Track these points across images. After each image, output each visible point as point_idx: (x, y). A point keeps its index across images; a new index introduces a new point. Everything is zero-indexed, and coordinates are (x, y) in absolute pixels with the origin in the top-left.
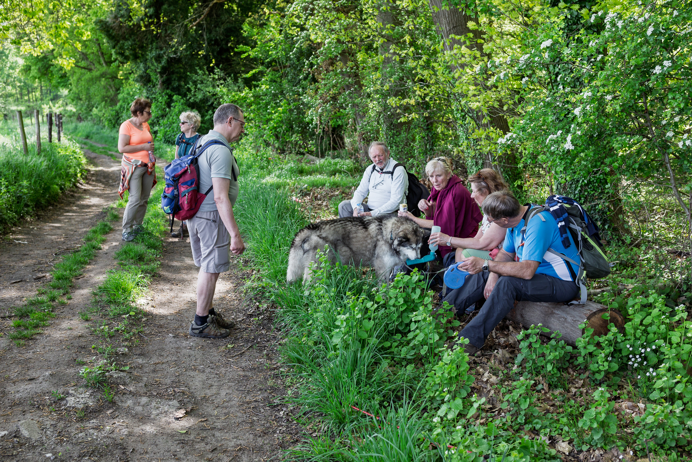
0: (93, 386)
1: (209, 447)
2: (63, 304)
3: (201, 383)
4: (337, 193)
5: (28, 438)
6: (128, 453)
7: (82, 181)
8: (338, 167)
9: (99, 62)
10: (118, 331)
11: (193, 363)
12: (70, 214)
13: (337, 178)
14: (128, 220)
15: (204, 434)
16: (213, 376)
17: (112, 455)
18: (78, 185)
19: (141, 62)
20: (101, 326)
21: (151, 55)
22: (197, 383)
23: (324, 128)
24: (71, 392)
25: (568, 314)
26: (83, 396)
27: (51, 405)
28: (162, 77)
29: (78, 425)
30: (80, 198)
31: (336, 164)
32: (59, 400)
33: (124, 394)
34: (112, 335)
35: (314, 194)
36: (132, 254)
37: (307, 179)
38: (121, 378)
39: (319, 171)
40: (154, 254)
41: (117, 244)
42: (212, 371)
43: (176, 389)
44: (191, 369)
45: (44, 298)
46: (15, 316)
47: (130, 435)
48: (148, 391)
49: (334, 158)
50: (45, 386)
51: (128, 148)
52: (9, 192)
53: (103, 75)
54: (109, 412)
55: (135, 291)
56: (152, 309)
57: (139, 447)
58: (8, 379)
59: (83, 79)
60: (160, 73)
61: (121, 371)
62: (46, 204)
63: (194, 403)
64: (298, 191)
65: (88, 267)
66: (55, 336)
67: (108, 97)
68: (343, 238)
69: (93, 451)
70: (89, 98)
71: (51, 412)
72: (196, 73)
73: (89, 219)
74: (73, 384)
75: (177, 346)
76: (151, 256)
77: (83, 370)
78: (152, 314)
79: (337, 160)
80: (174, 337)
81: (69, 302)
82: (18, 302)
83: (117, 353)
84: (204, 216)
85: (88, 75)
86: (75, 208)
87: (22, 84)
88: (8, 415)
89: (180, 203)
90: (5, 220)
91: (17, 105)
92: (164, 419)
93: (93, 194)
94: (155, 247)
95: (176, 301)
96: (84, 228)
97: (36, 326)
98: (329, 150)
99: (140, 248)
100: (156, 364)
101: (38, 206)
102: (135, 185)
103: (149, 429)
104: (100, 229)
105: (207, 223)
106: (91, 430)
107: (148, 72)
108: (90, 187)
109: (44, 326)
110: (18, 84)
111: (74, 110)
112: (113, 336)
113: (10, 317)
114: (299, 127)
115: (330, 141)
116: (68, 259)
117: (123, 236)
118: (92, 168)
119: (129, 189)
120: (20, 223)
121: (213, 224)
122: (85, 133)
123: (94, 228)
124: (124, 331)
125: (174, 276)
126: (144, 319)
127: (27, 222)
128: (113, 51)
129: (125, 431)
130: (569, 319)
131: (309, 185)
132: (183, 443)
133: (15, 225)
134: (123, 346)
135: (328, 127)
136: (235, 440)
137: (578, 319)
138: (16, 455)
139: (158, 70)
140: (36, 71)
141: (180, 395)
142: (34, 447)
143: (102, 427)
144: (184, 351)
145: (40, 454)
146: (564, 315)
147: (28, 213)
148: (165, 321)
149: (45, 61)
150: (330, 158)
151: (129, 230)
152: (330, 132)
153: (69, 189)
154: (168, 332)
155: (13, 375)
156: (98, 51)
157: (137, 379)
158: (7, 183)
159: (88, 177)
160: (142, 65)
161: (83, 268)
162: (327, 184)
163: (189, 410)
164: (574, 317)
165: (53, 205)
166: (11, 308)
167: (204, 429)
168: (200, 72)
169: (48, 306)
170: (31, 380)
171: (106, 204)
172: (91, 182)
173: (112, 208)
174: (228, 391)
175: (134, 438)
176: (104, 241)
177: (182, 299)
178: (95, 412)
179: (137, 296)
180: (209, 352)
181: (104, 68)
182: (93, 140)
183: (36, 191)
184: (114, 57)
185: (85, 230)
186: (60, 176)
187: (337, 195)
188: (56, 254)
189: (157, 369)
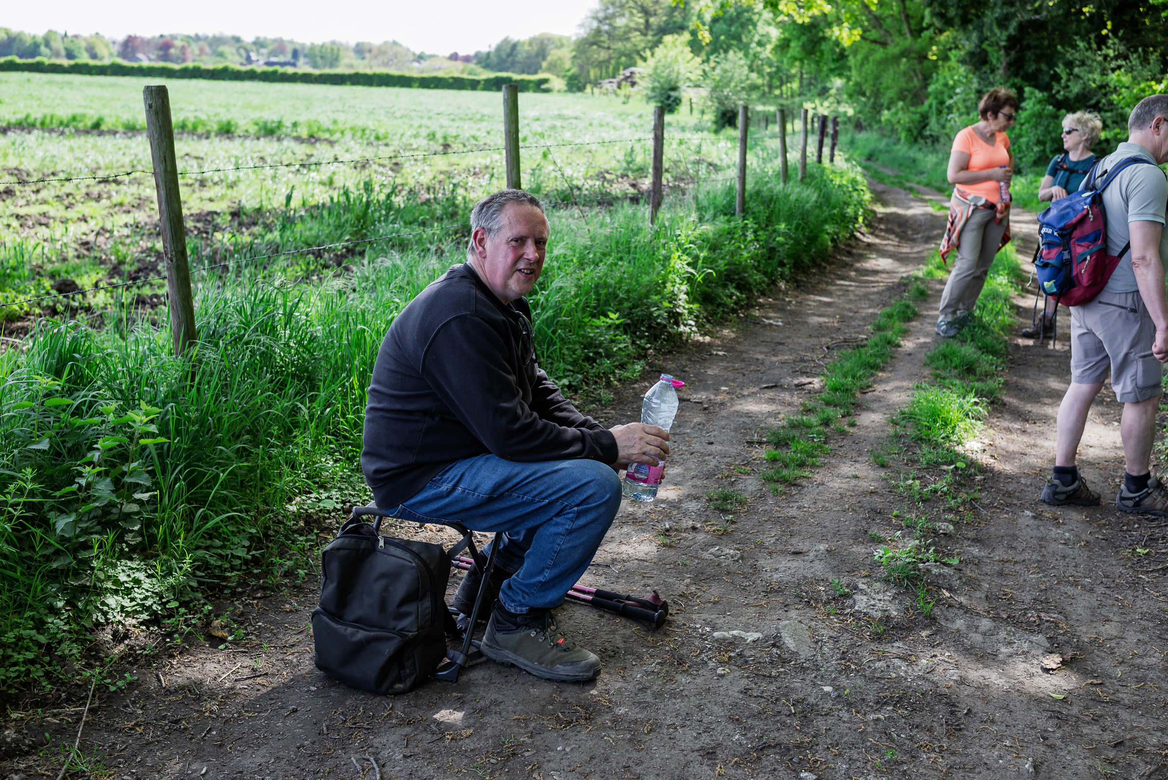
0: (898, 583)
1: (1107, 736)
2: (843, 433)
3: (1088, 611)
5: (793, 653)
6: (959, 715)
7: (864, 229)
9: (900, 32)
10: (936, 491)
11: (1071, 570)
12: (847, 283)
14: (951, 300)
15: (1098, 710)
16: (1110, 602)
17: (932, 711)
18: (858, 235)
19: (974, 29)
20: (906, 479)
21: (991, 16)
22: (1080, 610)
24: (861, 586)
26: (880, 596)
27: (828, 602)
28: (1008, 54)
29: (872, 646)
30: (861, 257)
32: (841, 596)
33: (950, 606)
34: (925, 497)
36: (956, 361)
38: (944, 577)
40: (992, 365)
41: (928, 340)
42: (1108, 592)
43: (1042, 614)
44: (1069, 582)
45: (813, 419)
46: (768, 443)
47: (962, 683)
48: (993, 609)
50: (819, 568)
51: (963, 175)
52: (757, 240)
53: (905, 53)
54: (924, 634)
55: (962, 425)
56: (992, 461)
57: (979, 706)
58: (761, 546)
59: (871, 59)
60: (1005, 47)
61: (945, 564)
62: (810, 264)
63: (1077, 647)
65: (880, 374)
66: (831, 484)
67: (909, 91)
69: (900, 698)
70: (877, 94)
71: (829, 615)
72: (1075, 47)
73: (877, 293)
74: (864, 573)
75: (1040, 535)
76: (987, 366)
77: (879, 552)
78: (992, 470)
80: (1034, 518)
81: (851, 430)
82: (771, 421)
83: (935, 531)
84: (1116, 301)
85: (880, 53)
86: (853, 274)
87: (774, 69)
88: (762, 606)
89: (1074, 273)
90: (750, 284)
91: (764, 104)
92: (1022, 666)
93: (882, 253)
94: (994, 353)
95: (1033, 452)
96: (870, 307)
97: (802, 465)
99: (968, 351)
100: (1003, 561)
101: (798, 266)
102: (970, 241)
103: (994, 678)
104: (899, 312)
105: (1120, 314)
106: (896, 660)
107: (984, 46)
108: (877, 241)
109: (813, 466)
110: (768, 70)
111: (851, 112)
112: (928, 500)
113: (760, 443)
116: (848, 358)
117: (939, 326)
118: (880, 209)
119: (958, 247)
120: (771, 291)
121: (1131, 315)
122: (866, 151)
123: (888, 310)
124: (945, 494)
125: (1029, 407)
126: (978, 478)
127: (780, 291)
128: (927, 12)
129: (954, 674)
132: (1058, 717)
133: (763, 294)
134: (946, 520)
136: (1159, 734)
138: (775, 677)
139: (1003, 44)
140: (798, 49)
141: (1049, 627)
142: (804, 669)
143: (913, 658)
144: (1053, 546)
145: (815, 685)
147: (782, 276)
148: (1015, 485)
149: (814, 31)
151: (950, 318)
153: (844, 241)
154: (1022, 507)
155: (769, 541)
156: (900, 13)
157: (972, 584)
158: (756, 226)
159: (873, 223)
160: (974, 36)
161: (872, 375)
163: (1068, 657)
165: (818, 266)
166: (762, 429)
167: (1097, 700)
168: (1081, 45)
169: (819, 433)
170: (796, 553)
171: (903, 269)
172: (877, 232)
173: (917, 278)
174: (1141, 637)
175: (968, 691)
176: (905, 333)
177: (1044, 450)
178: (901, 629)
179: (965, 435)
180: (1100, 555)
181: (908, 41)
182: (879, 162)
183: (797, 242)
184: (927, 21)
185: (871, 311)
186: (832, 219)
188: (828, 348)
189: (1007, 571)
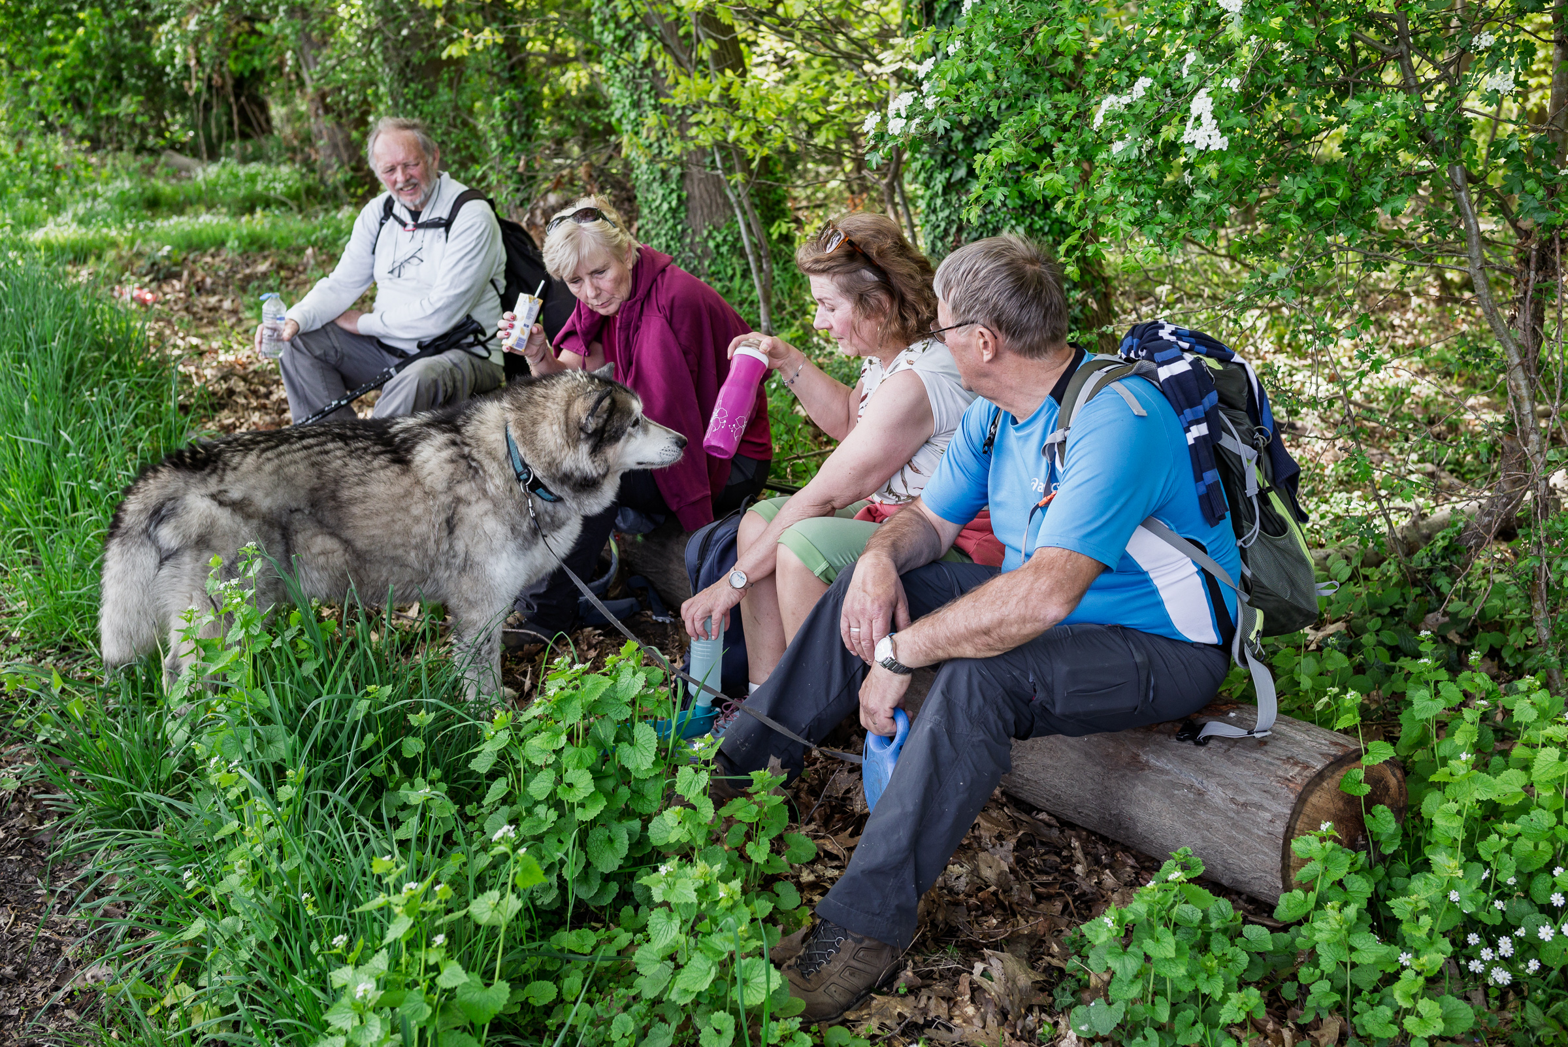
4: (263, 267)
8: (259, 187)
13: (259, 222)
23: (210, 79)
25: (1209, 774)
31: (252, 179)
35: (192, 274)
37: (172, 225)
39: (207, 200)
49: (244, 160)
64: (144, 264)
68: (314, 504)
79: (254, 167)
98: (231, 138)
114: (140, 77)
115: (229, 114)
130: (1217, 795)
131: (177, 246)
135: (222, 76)
137: (1256, 797)
146: (1190, 776)
150: (233, 164)
152: (229, 88)
162: (232, 243)
164: (1236, 787)
187: (265, 275)
